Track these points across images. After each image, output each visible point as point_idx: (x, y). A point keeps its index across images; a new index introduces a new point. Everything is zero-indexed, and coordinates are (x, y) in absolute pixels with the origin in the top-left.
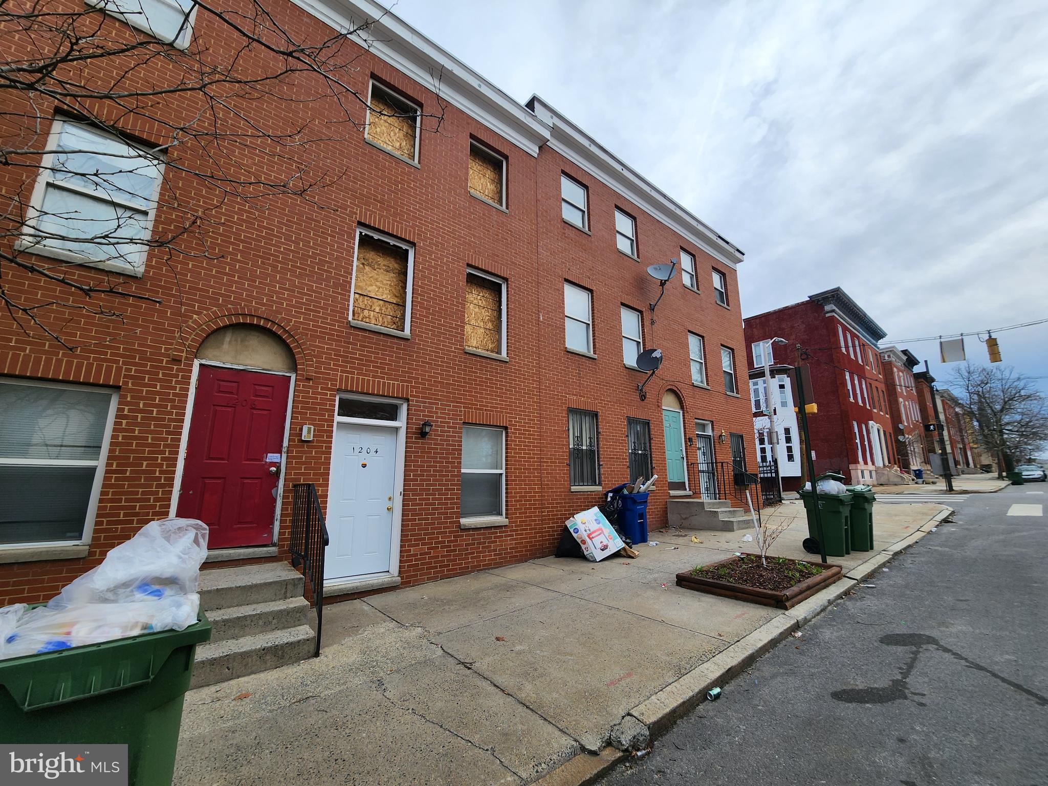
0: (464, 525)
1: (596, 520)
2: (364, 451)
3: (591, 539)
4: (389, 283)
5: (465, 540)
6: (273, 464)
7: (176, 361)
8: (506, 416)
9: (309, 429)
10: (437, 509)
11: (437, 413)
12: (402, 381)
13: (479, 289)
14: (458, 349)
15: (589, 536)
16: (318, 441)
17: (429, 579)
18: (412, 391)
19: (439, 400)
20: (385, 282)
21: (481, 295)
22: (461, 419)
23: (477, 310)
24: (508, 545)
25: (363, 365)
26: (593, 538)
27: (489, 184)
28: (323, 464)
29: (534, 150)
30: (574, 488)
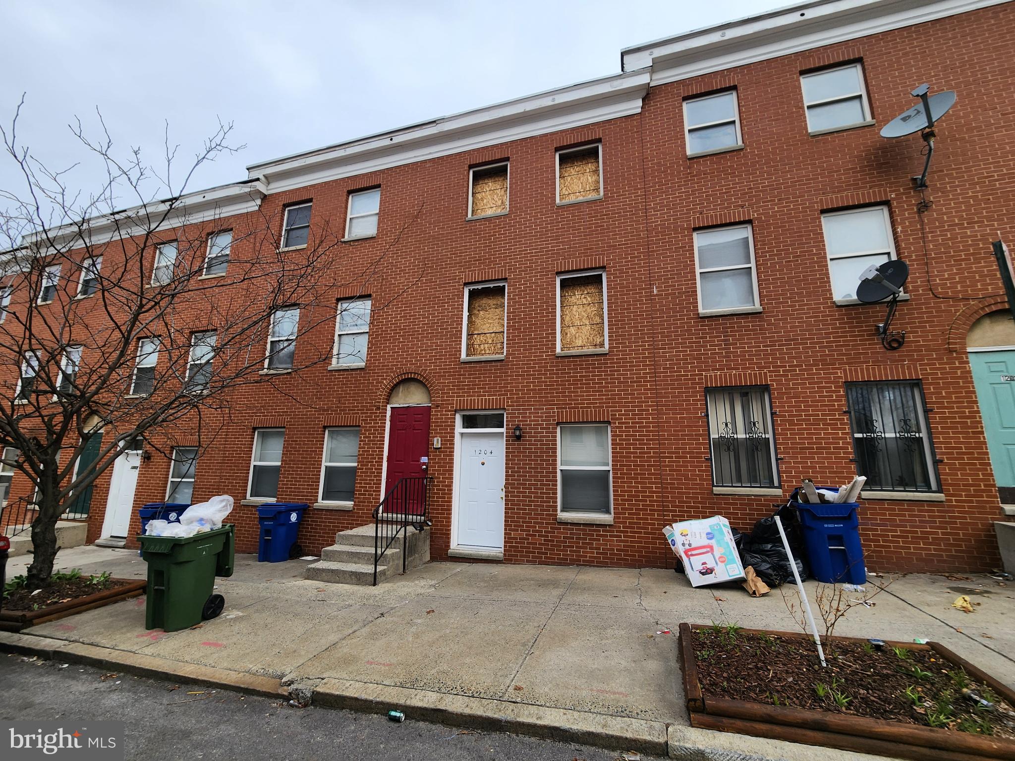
0: (561, 519)
1: (708, 534)
2: (483, 452)
3: (688, 556)
4: (498, 317)
5: (563, 533)
6: (424, 464)
7: (378, 408)
8: (608, 411)
9: (438, 440)
10: (533, 501)
11: (530, 417)
12: (499, 395)
13: (583, 288)
14: (550, 355)
15: (686, 552)
16: (444, 448)
17: (528, 561)
18: (508, 402)
19: (532, 405)
20: (494, 318)
21: (586, 292)
22: (554, 420)
23: (581, 309)
24: (614, 546)
25: (471, 389)
26: (692, 555)
27: (589, 178)
28: (448, 463)
29: (635, 106)
30: (716, 490)
